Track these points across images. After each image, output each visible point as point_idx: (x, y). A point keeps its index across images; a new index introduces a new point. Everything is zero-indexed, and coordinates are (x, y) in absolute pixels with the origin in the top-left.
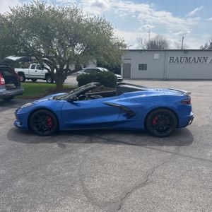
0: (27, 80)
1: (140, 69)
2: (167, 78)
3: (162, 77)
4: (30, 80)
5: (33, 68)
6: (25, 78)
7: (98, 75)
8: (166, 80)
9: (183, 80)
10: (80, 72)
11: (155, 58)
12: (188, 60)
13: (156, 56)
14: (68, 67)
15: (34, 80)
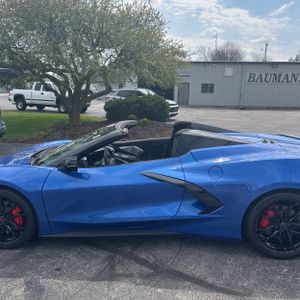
0: (28, 108)
1: (203, 91)
2: (245, 105)
3: (237, 104)
4: (35, 108)
5: (37, 88)
6: (25, 105)
7: (137, 102)
8: (243, 108)
9: (268, 108)
10: (111, 96)
11: (226, 74)
12: (277, 78)
13: (229, 71)
14: (88, 87)
15: (41, 107)
